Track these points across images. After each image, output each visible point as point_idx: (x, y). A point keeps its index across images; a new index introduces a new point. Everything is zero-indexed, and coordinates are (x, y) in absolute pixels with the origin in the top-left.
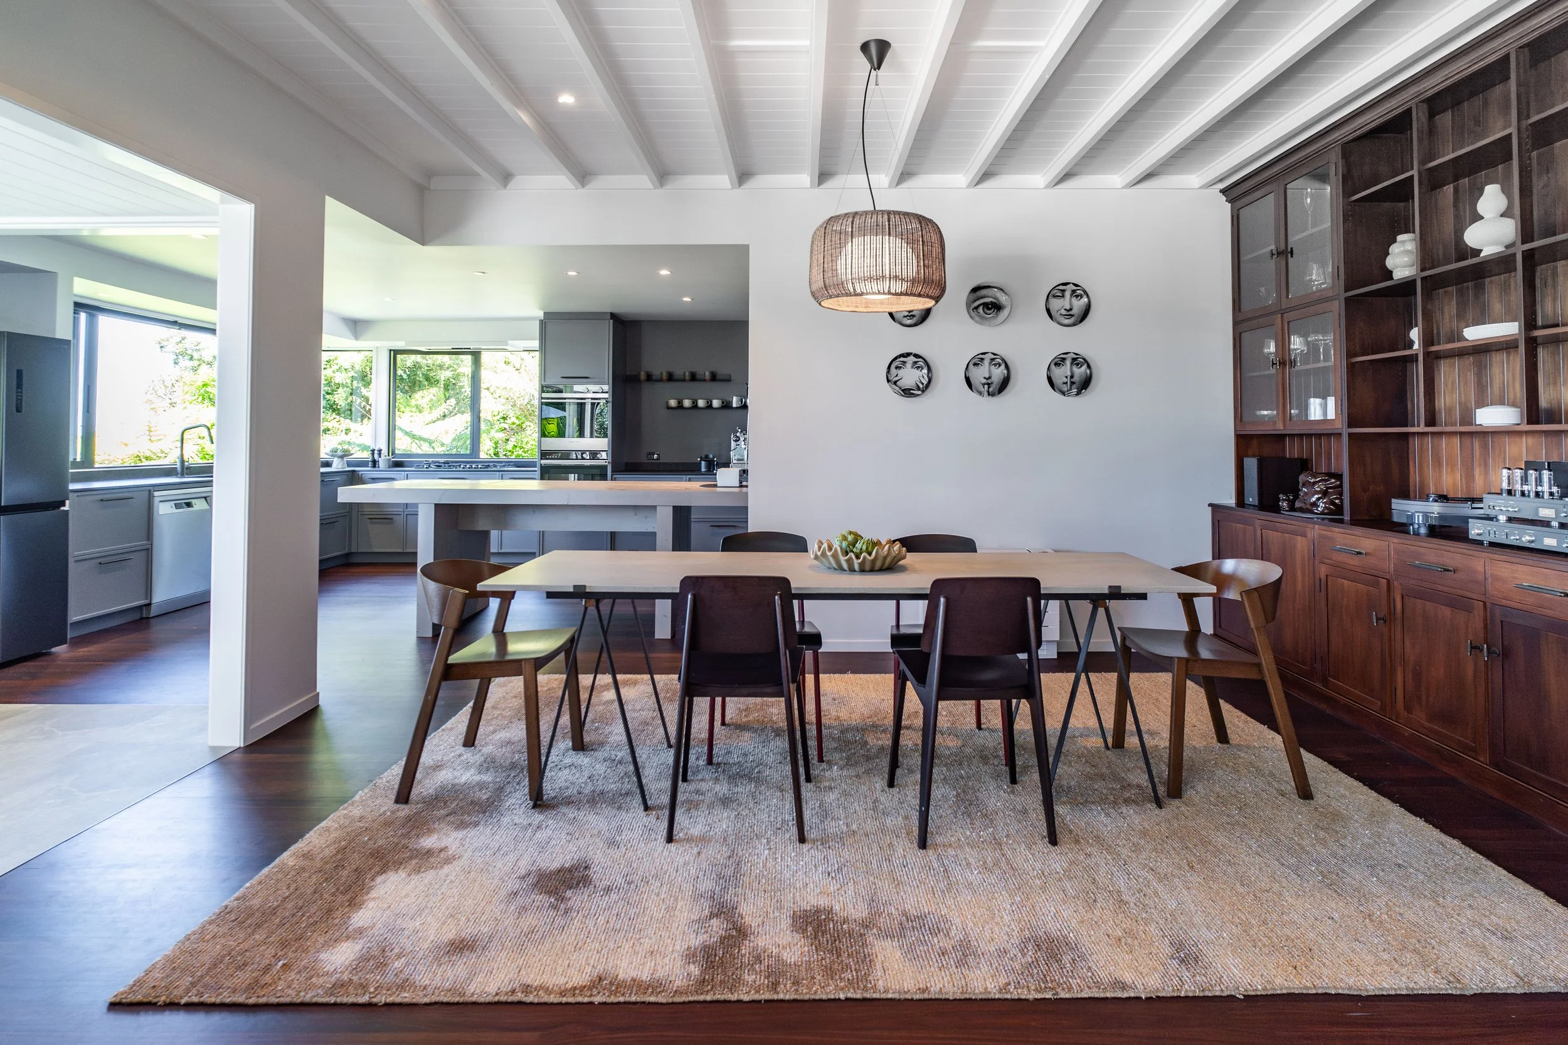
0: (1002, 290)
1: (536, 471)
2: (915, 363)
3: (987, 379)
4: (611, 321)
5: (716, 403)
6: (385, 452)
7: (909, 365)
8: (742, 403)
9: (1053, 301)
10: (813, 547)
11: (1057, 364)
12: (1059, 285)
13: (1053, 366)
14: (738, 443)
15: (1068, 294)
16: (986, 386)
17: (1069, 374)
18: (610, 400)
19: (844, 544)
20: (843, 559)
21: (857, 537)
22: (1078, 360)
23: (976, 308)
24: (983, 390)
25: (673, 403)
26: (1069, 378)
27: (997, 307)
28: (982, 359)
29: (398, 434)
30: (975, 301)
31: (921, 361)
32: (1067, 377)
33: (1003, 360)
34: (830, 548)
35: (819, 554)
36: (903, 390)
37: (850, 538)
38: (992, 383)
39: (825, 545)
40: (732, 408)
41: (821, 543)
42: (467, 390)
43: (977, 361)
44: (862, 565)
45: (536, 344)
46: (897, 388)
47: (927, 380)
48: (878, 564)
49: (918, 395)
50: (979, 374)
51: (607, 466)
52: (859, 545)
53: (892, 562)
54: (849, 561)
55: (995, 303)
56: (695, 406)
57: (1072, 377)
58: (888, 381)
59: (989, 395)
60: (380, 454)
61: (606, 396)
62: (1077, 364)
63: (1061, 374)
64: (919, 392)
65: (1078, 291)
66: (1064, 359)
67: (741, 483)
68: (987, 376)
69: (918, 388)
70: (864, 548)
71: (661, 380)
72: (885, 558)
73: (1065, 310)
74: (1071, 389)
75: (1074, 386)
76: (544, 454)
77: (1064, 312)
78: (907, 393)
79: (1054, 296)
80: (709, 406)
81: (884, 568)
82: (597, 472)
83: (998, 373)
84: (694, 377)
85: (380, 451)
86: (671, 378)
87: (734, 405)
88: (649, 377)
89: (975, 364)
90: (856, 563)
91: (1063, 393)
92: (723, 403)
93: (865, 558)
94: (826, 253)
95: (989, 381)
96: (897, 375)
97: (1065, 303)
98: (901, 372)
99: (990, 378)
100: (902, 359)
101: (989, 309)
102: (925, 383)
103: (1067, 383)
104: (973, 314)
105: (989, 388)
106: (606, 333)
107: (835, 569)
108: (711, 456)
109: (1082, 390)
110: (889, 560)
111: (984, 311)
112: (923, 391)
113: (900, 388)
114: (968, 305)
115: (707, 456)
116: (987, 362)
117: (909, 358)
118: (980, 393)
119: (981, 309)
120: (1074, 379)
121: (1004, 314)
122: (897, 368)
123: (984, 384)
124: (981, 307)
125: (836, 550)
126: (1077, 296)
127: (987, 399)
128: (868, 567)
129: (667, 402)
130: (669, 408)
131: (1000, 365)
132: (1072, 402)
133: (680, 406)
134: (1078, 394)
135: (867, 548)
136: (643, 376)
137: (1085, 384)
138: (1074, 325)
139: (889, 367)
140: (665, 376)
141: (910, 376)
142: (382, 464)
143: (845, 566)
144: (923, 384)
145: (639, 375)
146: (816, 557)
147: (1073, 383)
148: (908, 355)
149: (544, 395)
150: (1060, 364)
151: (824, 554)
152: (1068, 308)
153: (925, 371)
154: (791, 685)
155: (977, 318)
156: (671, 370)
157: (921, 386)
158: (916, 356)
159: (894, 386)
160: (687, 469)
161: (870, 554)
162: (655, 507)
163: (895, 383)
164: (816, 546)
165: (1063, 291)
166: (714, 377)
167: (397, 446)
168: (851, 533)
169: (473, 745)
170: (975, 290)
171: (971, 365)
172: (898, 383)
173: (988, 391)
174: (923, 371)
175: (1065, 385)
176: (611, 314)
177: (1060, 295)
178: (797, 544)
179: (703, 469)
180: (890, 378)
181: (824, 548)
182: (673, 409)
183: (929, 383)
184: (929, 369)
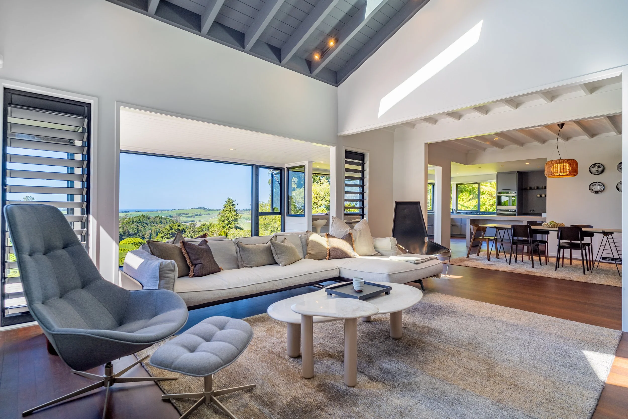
1: (495, 214)
2: (599, 184)
4: (517, 173)
6: (455, 210)
7: (597, 185)
18: (517, 195)
24: (621, 190)
25: (538, 196)
29: (459, 205)
31: (601, 184)
42: (477, 192)
45: (495, 180)
46: (593, 191)
51: (516, 213)
58: (589, 189)
60: (454, 210)
61: (516, 194)
64: (600, 192)
69: (600, 191)
71: (534, 189)
76: (497, 210)
78: (595, 192)
85: (454, 209)
86: (538, 188)
88: (531, 188)
94: (548, 168)
98: (594, 187)
100: (594, 184)
102: (602, 190)
104: (620, 170)
106: (516, 177)
112: (601, 192)
117: (597, 183)
125: (548, 224)
133: (541, 196)
136: (528, 188)
139: (590, 186)
140: (536, 188)
141: (597, 188)
142: (455, 213)
145: (527, 188)
148: (596, 182)
149: (497, 194)
151: (545, 225)
153: (602, 186)
156: (538, 186)
157: (601, 190)
158: (599, 182)
162: (522, 221)
163: (592, 190)
167: (458, 208)
169: (478, 256)
170: (620, 164)
171: (619, 184)
176: (517, 171)
180: (590, 189)
182: (538, 197)
183: (603, 190)
184: (604, 186)
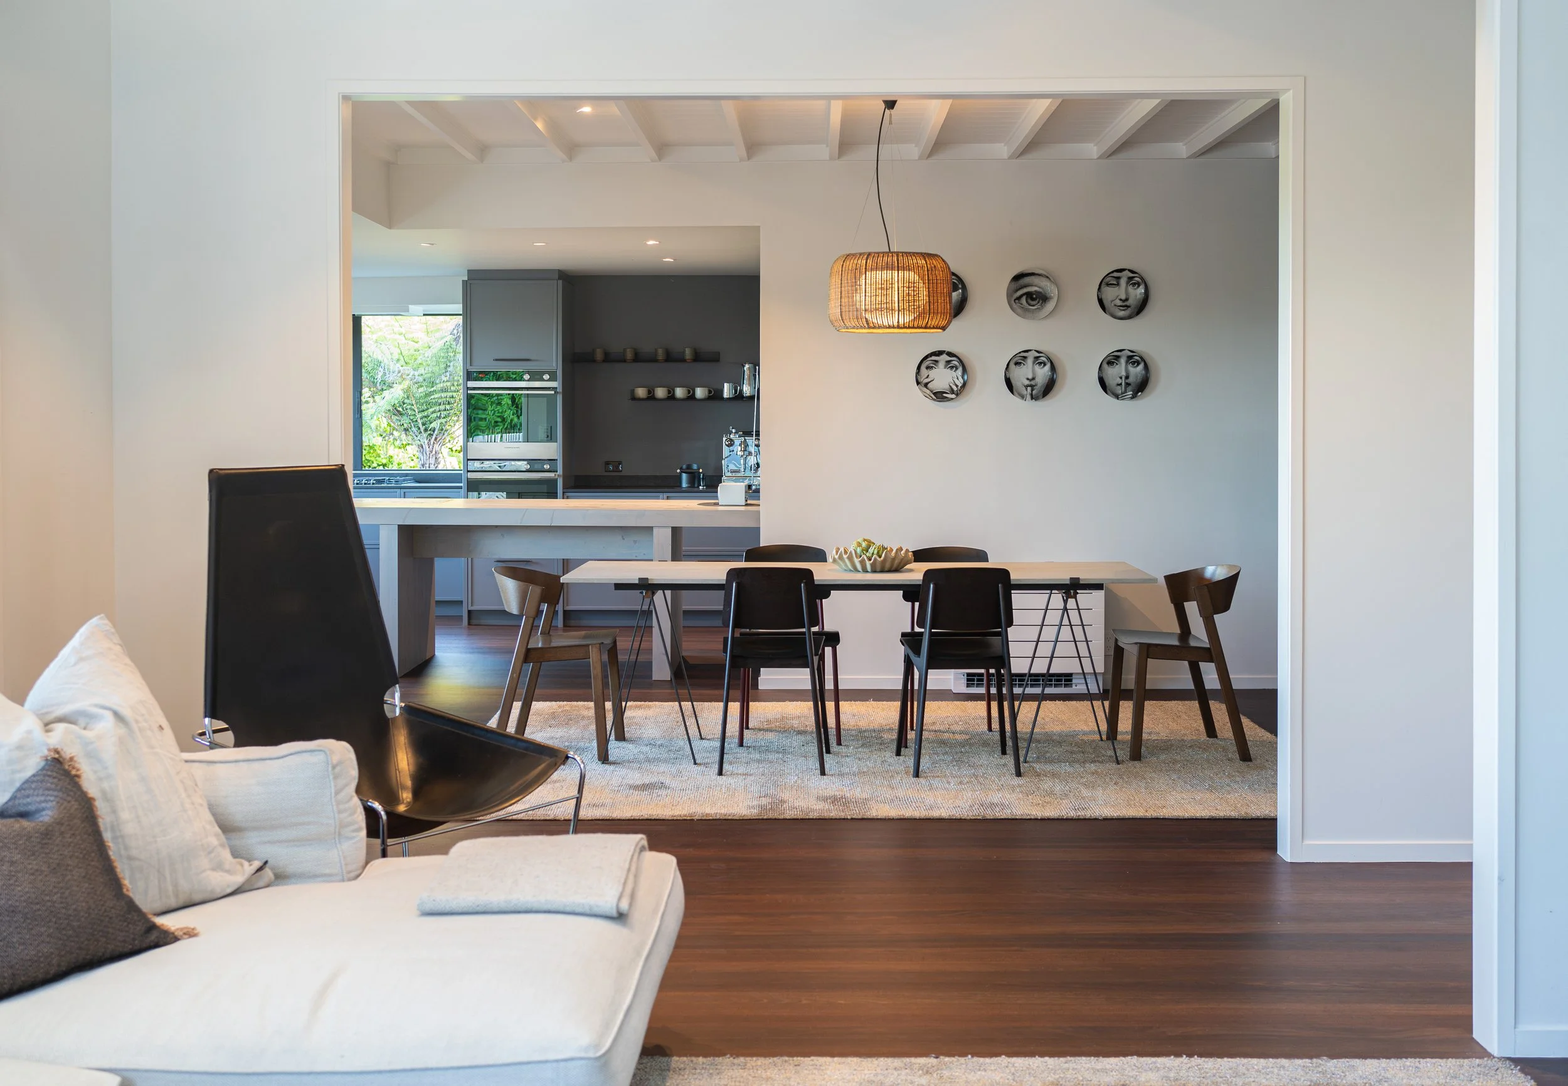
0: (1047, 277)
1: (461, 488)
2: (948, 362)
3: (1030, 380)
4: (560, 282)
5: (700, 393)
7: (941, 365)
8: (736, 391)
9: (1105, 289)
10: (831, 555)
11: (1110, 363)
12: (1113, 272)
13: (1105, 366)
14: (731, 448)
15: (1123, 282)
16: (1029, 389)
17: (1124, 374)
18: (560, 390)
19: (859, 550)
20: (857, 561)
21: (870, 544)
22: (1134, 359)
23: (1019, 298)
24: (1025, 392)
25: (641, 392)
26: (1123, 378)
27: (1043, 298)
28: (1025, 357)
30: (1017, 290)
31: (956, 361)
32: (1121, 378)
33: (1049, 359)
34: (846, 552)
35: (837, 557)
36: (935, 394)
37: (864, 544)
38: (1036, 385)
39: (842, 549)
40: (722, 398)
41: (838, 549)
43: (1019, 360)
44: (872, 565)
45: (458, 308)
46: (928, 392)
47: (962, 382)
48: (888, 566)
49: (952, 399)
50: (1021, 375)
51: (556, 481)
52: (871, 550)
53: (900, 563)
54: (862, 563)
55: (1040, 293)
56: (671, 397)
57: (1127, 377)
58: (918, 383)
59: (1032, 398)
61: (555, 384)
62: (1133, 363)
63: (1115, 374)
64: (953, 396)
65: (1135, 278)
66: (1118, 357)
67: (746, 501)
68: (1030, 377)
69: (952, 392)
70: (876, 552)
71: (624, 360)
72: (894, 559)
73: (1121, 300)
74: (1125, 392)
75: (1129, 388)
76: (471, 465)
77: (1119, 303)
78: (939, 396)
79: (1108, 285)
80: (691, 397)
81: (893, 569)
82: (544, 488)
83: (1043, 373)
84: (670, 358)
86: (638, 358)
87: (726, 395)
88: (608, 356)
89: (1017, 364)
90: (868, 564)
91: (1117, 397)
92: (710, 392)
93: (875, 559)
94: (843, 289)
95: (1033, 383)
96: (928, 376)
97: (1120, 292)
98: (933, 373)
99: (1033, 379)
100: (934, 358)
101: (1033, 299)
102: (960, 385)
103: (1121, 384)
104: (1015, 306)
105: (1032, 390)
106: (553, 298)
107: (851, 570)
108: (695, 467)
109: (1138, 393)
110: (897, 562)
111: (1027, 302)
112: (957, 395)
113: (932, 392)
114: (1009, 296)
115: (689, 467)
116: (1030, 361)
117: (941, 357)
118: (1022, 397)
119: (1024, 300)
120: (1130, 380)
121: (1050, 306)
122: (928, 368)
123: (1026, 386)
124: (1024, 297)
125: (851, 553)
126: (1134, 284)
127: (1030, 403)
128: (878, 569)
129: (633, 392)
130: (634, 398)
131: (1045, 365)
132: (1127, 407)
133: (651, 397)
134: (1134, 397)
135: (878, 552)
136: (599, 355)
137: (1141, 387)
138: (1130, 317)
139: (919, 368)
140: (629, 355)
141: (943, 378)
143: (859, 567)
144: (957, 386)
146: (834, 560)
147: (1128, 384)
148: (939, 353)
149: (471, 384)
150: (1113, 362)
151: (841, 557)
152: (1123, 297)
153: (960, 370)
154: (814, 657)
155: (1019, 310)
156: (638, 346)
157: (955, 388)
158: (950, 354)
159: (925, 389)
160: (665, 485)
161: (880, 557)
162: (650, 529)
163: (926, 385)
164: (834, 552)
165: (1118, 278)
166: (698, 357)
168: (865, 540)
170: (1017, 278)
171: (1012, 365)
172: (929, 385)
173: (1032, 395)
174: (957, 371)
175: (1119, 387)
176: (560, 271)
177: (1115, 283)
178: (818, 555)
179: (684, 485)
180: (920, 380)
181: (841, 552)
182: (640, 399)
183: (964, 385)
184: (965, 370)
